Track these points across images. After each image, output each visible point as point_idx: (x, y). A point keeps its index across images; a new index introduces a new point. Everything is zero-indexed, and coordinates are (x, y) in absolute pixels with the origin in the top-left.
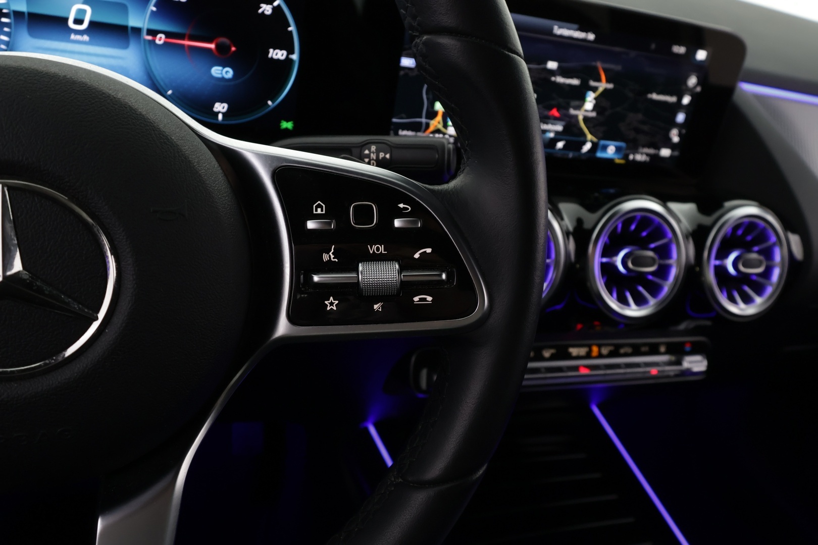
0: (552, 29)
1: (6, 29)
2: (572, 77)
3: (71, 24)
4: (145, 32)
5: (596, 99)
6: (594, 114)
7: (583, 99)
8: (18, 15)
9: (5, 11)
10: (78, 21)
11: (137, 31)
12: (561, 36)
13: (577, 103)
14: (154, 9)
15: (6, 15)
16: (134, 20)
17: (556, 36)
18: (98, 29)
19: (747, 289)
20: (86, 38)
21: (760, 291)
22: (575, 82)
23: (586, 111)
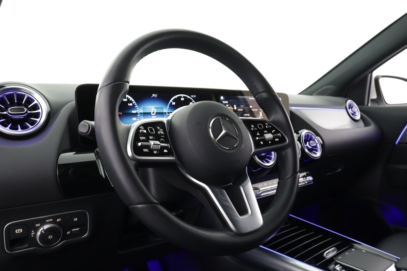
0: (249, 98)
1: (139, 117)
2: (256, 109)
3: (152, 114)
4: (167, 113)
5: (262, 113)
6: (262, 117)
7: (259, 114)
8: (141, 113)
9: (138, 113)
10: (153, 113)
11: (165, 113)
12: (251, 100)
13: (258, 115)
14: (169, 107)
15: (139, 114)
16: (165, 111)
17: (250, 100)
18: (158, 114)
19: (314, 151)
20: (155, 117)
21: (317, 151)
22: (257, 110)
23: (261, 117)
